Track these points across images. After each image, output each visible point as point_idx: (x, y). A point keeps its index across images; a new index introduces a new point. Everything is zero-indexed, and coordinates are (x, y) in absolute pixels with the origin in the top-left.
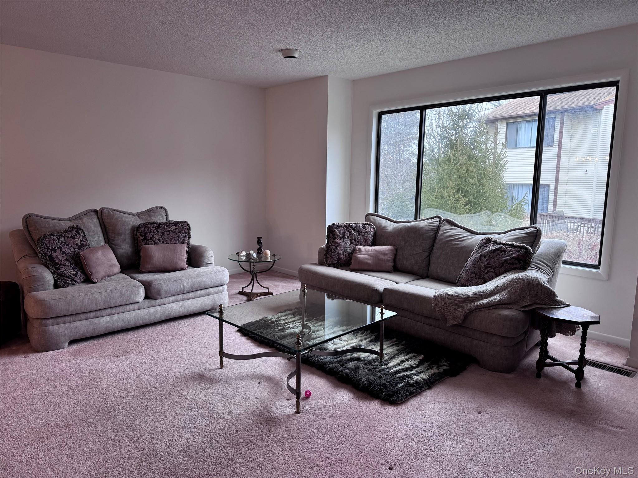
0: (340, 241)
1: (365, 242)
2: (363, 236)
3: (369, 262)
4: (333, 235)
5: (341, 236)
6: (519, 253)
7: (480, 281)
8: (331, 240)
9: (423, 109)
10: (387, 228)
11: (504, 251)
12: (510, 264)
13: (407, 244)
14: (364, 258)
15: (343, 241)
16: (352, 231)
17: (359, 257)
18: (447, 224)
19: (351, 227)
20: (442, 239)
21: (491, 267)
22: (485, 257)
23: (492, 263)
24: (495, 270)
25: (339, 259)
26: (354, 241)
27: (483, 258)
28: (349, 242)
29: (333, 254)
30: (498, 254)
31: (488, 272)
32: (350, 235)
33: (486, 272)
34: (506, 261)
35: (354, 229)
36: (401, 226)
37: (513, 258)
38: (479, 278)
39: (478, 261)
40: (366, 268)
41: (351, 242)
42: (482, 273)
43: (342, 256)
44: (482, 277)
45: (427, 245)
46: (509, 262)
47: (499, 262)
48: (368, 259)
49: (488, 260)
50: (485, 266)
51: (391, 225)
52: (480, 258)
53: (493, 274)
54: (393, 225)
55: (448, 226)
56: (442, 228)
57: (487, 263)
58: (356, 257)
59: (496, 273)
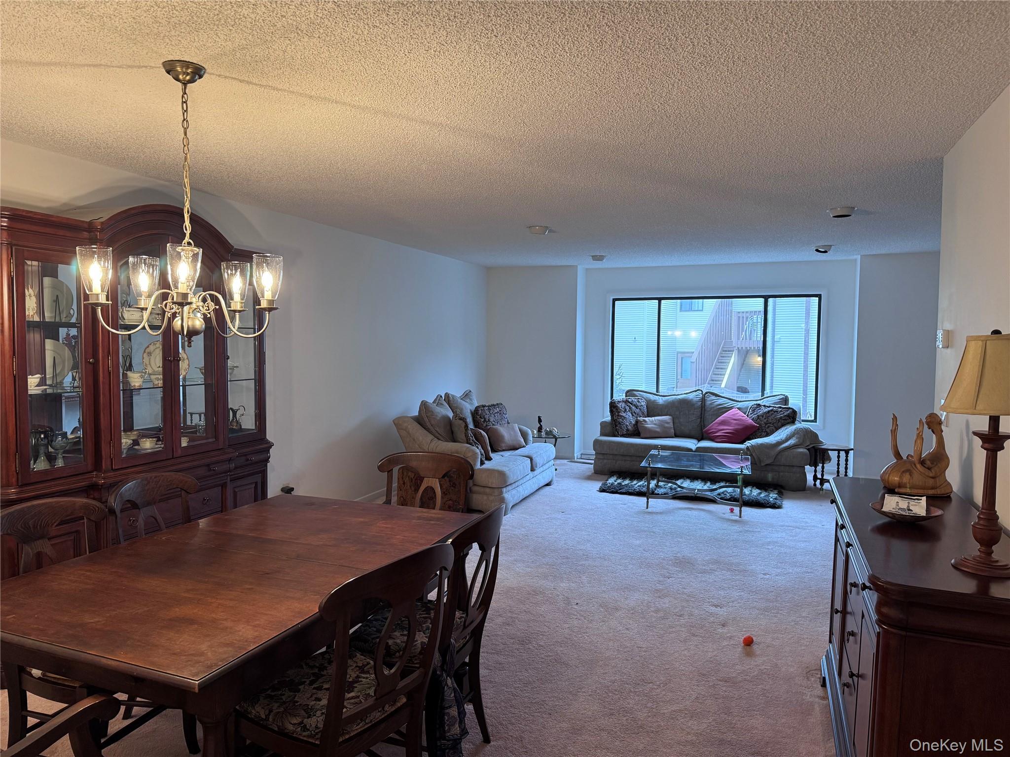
0: (624, 415)
1: (643, 415)
2: (640, 409)
3: (658, 430)
4: (617, 409)
5: (624, 410)
6: (788, 412)
8: (615, 414)
9: (660, 300)
10: (657, 401)
11: (777, 412)
13: (682, 413)
14: (652, 427)
15: (627, 415)
16: (630, 405)
17: (646, 427)
19: (629, 402)
20: (714, 407)
21: (770, 423)
22: (763, 416)
23: (770, 420)
25: (628, 430)
26: (634, 414)
27: (761, 417)
28: (630, 414)
30: (772, 414)
31: (768, 427)
32: (630, 408)
33: (767, 427)
34: (781, 418)
35: (631, 404)
36: (672, 399)
37: (785, 416)
40: (656, 436)
41: (633, 415)
42: (763, 428)
43: (630, 428)
45: (698, 413)
46: (783, 419)
47: (776, 419)
48: (657, 428)
49: (765, 419)
50: (765, 423)
51: (659, 399)
52: (758, 418)
53: (773, 428)
54: (662, 399)
55: (713, 397)
56: (708, 399)
57: (765, 421)
58: (644, 427)
59: (775, 427)
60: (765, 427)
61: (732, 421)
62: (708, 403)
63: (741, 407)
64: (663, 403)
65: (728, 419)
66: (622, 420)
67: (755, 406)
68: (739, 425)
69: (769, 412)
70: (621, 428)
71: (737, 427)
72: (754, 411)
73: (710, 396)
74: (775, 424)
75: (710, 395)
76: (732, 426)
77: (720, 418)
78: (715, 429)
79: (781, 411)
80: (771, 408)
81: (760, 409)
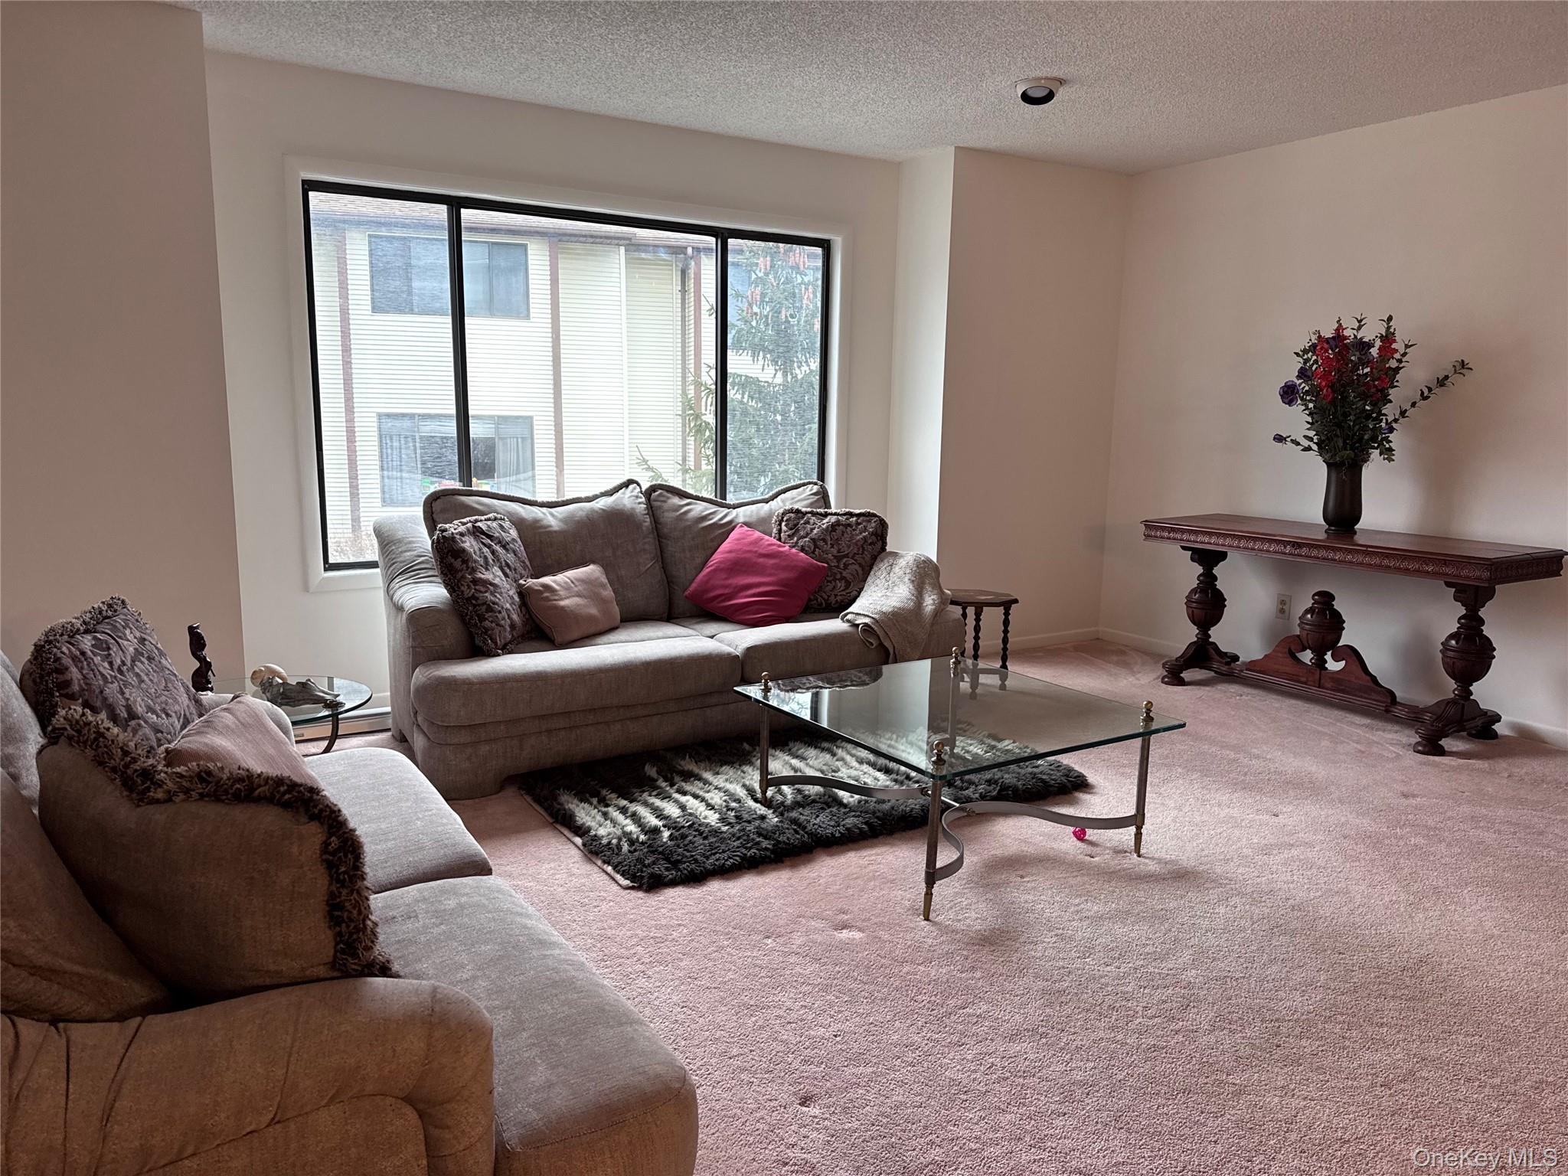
0: (487, 576)
4: (465, 562)
5: (481, 561)
6: (873, 525)
7: (839, 585)
8: (463, 577)
9: (455, 204)
11: (849, 525)
12: (870, 544)
13: (619, 553)
16: (490, 541)
17: (563, 608)
18: (669, 495)
19: (483, 531)
21: (847, 556)
22: (824, 540)
23: (846, 549)
24: (856, 560)
26: (507, 571)
27: (822, 543)
28: (500, 573)
29: (499, 616)
31: (846, 566)
32: (493, 553)
33: (842, 566)
37: (872, 534)
38: (835, 580)
39: (814, 551)
40: (592, 630)
42: (835, 570)
43: (515, 617)
44: (838, 576)
45: (650, 544)
46: (869, 541)
49: (832, 546)
50: (835, 557)
51: (544, 513)
52: (816, 546)
53: (857, 567)
54: (552, 515)
55: (676, 501)
56: (665, 506)
57: (834, 551)
58: (556, 608)
59: (860, 565)
60: (838, 567)
61: (761, 560)
62: (668, 517)
63: (747, 520)
64: (563, 526)
65: (747, 555)
66: (492, 594)
67: (792, 515)
68: (785, 568)
69: (833, 527)
70: (497, 625)
71: (784, 575)
72: (794, 528)
73: (668, 498)
74: (857, 557)
75: (665, 493)
76: (770, 575)
77: (717, 557)
78: (726, 587)
79: (858, 524)
80: (833, 519)
81: (807, 522)
